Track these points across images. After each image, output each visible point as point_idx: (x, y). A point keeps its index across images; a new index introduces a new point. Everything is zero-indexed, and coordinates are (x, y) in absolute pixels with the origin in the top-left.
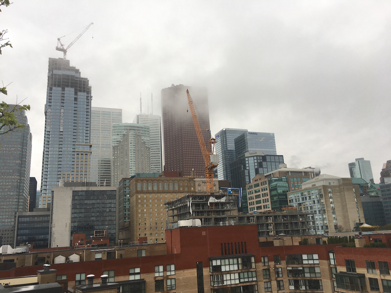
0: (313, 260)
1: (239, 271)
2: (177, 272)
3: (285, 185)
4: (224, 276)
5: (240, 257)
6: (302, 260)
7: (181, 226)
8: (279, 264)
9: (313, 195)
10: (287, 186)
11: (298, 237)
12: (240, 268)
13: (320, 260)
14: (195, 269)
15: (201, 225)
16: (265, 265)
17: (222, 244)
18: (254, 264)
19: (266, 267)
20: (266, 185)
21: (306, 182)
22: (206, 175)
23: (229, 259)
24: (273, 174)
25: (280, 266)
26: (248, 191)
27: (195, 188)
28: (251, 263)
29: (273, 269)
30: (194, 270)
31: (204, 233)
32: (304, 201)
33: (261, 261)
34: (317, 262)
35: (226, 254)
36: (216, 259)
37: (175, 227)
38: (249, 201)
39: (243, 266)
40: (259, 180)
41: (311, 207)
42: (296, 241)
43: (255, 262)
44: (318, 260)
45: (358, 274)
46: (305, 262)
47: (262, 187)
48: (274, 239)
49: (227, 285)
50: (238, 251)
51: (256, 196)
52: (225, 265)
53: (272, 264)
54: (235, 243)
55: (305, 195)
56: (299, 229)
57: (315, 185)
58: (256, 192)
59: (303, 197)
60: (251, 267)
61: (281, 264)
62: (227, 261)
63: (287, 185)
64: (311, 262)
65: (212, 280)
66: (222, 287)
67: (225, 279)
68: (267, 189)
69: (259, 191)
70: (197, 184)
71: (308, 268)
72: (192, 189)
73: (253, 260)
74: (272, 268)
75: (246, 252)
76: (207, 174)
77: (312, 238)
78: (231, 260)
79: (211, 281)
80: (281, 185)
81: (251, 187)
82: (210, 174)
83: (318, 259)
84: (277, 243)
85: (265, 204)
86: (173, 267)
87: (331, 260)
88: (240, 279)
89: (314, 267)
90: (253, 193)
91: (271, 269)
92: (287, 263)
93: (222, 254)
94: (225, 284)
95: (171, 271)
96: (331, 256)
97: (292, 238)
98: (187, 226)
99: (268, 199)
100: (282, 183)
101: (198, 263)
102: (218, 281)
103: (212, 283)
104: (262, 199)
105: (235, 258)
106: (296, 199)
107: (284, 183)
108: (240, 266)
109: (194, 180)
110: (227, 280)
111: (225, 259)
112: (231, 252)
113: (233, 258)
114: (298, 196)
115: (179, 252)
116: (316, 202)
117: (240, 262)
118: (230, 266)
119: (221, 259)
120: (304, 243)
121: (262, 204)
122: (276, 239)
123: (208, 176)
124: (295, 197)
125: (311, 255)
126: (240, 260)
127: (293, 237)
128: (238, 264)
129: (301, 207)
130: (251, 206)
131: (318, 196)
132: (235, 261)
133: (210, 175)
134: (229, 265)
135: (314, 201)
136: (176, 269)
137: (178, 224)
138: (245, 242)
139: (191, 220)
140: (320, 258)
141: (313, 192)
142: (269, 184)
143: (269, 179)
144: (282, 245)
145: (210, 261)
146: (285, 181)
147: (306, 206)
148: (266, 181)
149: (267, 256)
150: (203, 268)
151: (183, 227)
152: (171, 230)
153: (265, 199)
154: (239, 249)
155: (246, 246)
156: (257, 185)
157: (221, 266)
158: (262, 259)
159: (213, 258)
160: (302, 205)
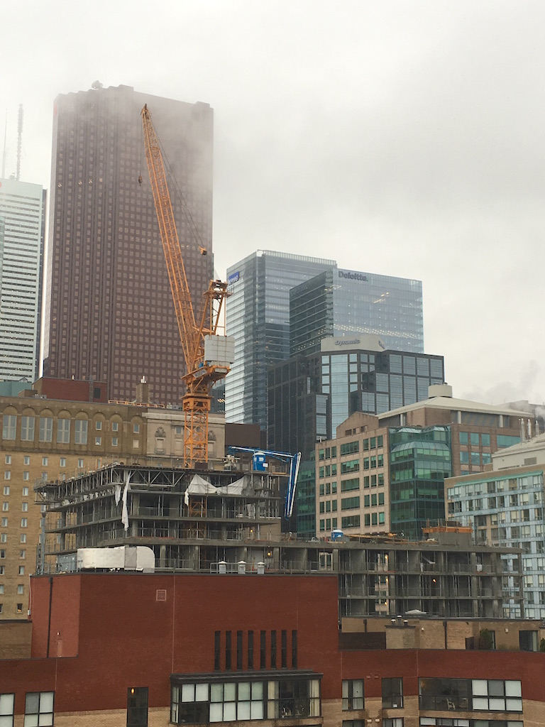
0: (505, 698)
1: (268, 724)
2: (60, 718)
3: (440, 454)
5: (272, 679)
6: (471, 697)
7: (87, 567)
8: (395, 706)
9: (526, 491)
10: (447, 459)
11: (464, 623)
13: (524, 701)
14: (121, 710)
15: (153, 567)
16: (351, 709)
17: (217, 633)
18: (317, 703)
19: (354, 716)
20: (381, 451)
21: (508, 449)
22: (184, 402)
23: (237, 682)
24: (405, 414)
25: (400, 713)
26: (320, 464)
27: (143, 442)
28: (307, 699)
29: (378, 720)
30: (119, 715)
31: (161, 595)
32: (496, 511)
33: (340, 696)
34: (515, 706)
35: (228, 666)
36: (195, 682)
37: (67, 568)
38: (320, 499)
39: (280, 709)
40: (358, 430)
41: (516, 532)
42: (459, 635)
43: (321, 698)
44: (520, 701)
46: (479, 704)
47: (366, 454)
48: (387, 627)
50: (268, 659)
51: (344, 483)
52: (223, 702)
53: (374, 705)
54: (263, 632)
55: (500, 490)
56: (470, 597)
57: (533, 460)
58: (345, 469)
59: (493, 495)
60: (306, 712)
61: (403, 708)
62: (230, 689)
63: (447, 454)
64: (497, 705)
68: (381, 464)
69: (356, 468)
70: (152, 429)
71: (487, 724)
72: (136, 444)
73: (315, 688)
74: (373, 719)
75: (294, 664)
76: (189, 400)
77: (507, 630)
78: (244, 688)
80: (427, 452)
81: (330, 453)
82: (199, 400)
83: (520, 696)
84: (396, 640)
86: (47, 702)
89: (505, 722)
90: (334, 473)
91: (370, 721)
92: (424, 706)
93: (217, 666)
95: (39, 714)
97: (445, 625)
98: (108, 570)
99: (382, 495)
100: (432, 446)
101: (133, 691)
104: (362, 493)
105: (258, 680)
106: (471, 504)
107: (438, 446)
108: (272, 708)
109: (144, 415)
111: (223, 682)
112: (245, 663)
113: (251, 681)
114: (479, 493)
115: (73, 653)
116: (532, 514)
117: (271, 695)
118: (240, 705)
119: (210, 683)
120: (481, 644)
121: (362, 512)
122: (393, 626)
123: (191, 405)
124: (470, 494)
125: (500, 684)
126: (272, 687)
127: (448, 623)
128: (265, 700)
129: (483, 528)
130: (326, 516)
131: (539, 497)
133: (200, 404)
134: (237, 701)
135: (527, 512)
136: (58, 709)
137: (79, 559)
138: (294, 632)
139: (123, 548)
140: (526, 695)
141: (525, 482)
142: (391, 447)
143: (392, 431)
144: (412, 646)
145: (175, 689)
146: (440, 442)
147: (499, 526)
148: (380, 438)
149: (362, 680)
150: (149, 709)
151: (92, 570)
152: (52, 579)
153: (374, 496)
154: (274, 653)
155: (295, 644)
156: (352, 448)
157: (209, 703)
158: (345, 689)
159: (184, 678)
160: (488, 521)
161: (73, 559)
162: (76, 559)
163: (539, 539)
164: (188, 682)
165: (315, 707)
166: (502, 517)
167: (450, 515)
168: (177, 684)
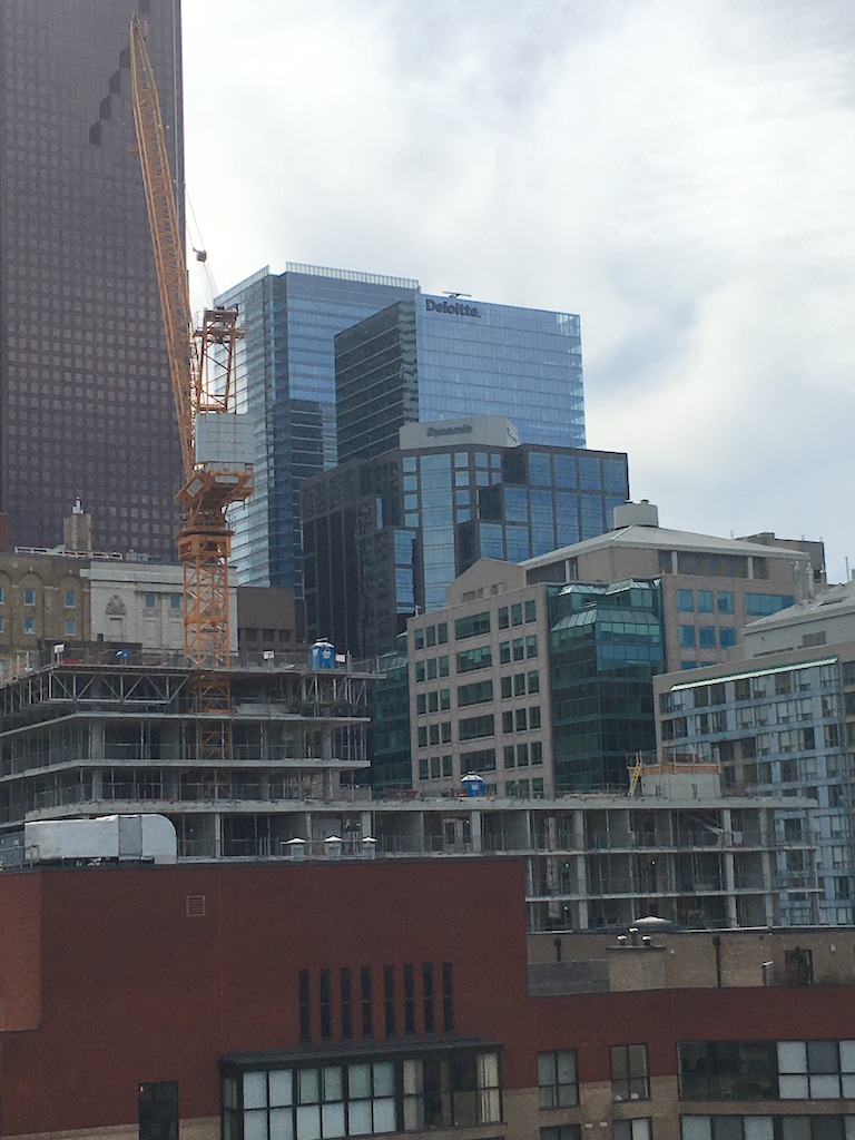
0: (841, 1075)
3: (642, 630)
5: (411, 1056)
6: (774, 1073)
7: (46, 856)
8: (635, 1096)
9: (808, 694)
10: (654, 640)
11: (756, 938)
12: (411, 1122)
14: (129, 1126)
15: (174, 853)
16: (554, 1106)
17: (304, 979)
18: (494, 1097)
19: (561, 1118)
20: (531, 629)
21: (764, 620)
22: (182, 541)
23: (344, 1065)
24: (574, 560)
25: (646, 1109)
26: (417, 657)
28: (476, 1091)
29: (604, 1124)
30: (124, 1137)
31: (195, 906)
32: (751, 733)
33: (532, 1082)
35: (326, 1032)
36: (266, 1068)
38: (417, 722)
39: (428, 1112)
40: (486, 593)
41: (789, 770)
42: (744, 960)
43: (500, 1088)
46: (791, 1089)
47: (505, 636)
48: (610, 951)
50: (400, 1018)
51: (463, 690)
52: (321, 1102)
53: (598, 1096)
54: (389, 969)
55: (759, 695)
56: (722, 893)
57: (820, 638)
58: (465, 664)
59: (745, 704)
60: (475, 1116)
61: (649, 1099)
62: (332, 1078)
63: (655, 630)
64: (825, 1087)
68: (533, 652)
69: (486, 661)
71: (805, 1123)
72: (71, 629)
73: (489, 1070)
74: (596, 1123)
75: (448, 1026)
76: (190, 538)
77: (833, 948)
78: (358, 1077)
80: (618, 629)
81: (435, 636)
82: (210, 539)
84: (630, 975)
85: (516, 739)
89: (841, 1118)
90: (445, 672)
91: (591, 1126)
92: (688, 1093)
93: (305, 1035)
97: (716, 944)
98: (87, 860)
99: (535, 710)
100: (627, 615)
101: (142, 1089)
104: (498, 707)
105: (382, 1059)
106: (704, 718)
107: (639, 617)
108: (411, 1109)
109: (83, 573)
111: (319, 1065)
112: (357, 1026)
113: (370, 1061)
115: (32, 1022)
116: (820, 737)
117: (410, 1086)
118: (353, 1108)
119: (296, 1068)
121: (498, 742)
123: (195, 549)
125: (828, 1049)
126: (411, 1077)
127: (722, 940)
128: (399, 1097)
130: (431, 753)
131: (833, 703)
132: (383, 1073)
133: (212, 546)
134: (346, 1100)
135: (809, 734)
137: (28, 843)
138: (447, 968)
141: (806, 678)
142: (552, 620)
143: (551, 591)
144: (661, 984)
145: (227, 1081)
146: (641, 609)
147: (758, 760)
148: (530, 605)
149: (575, 1051)
150: (181, 1122)
151: (57, 862)
153: (521, 712)
154: (409, 1007)
155: (448, 989)
156: (478, 626)
157: (296, 1104)
158: (545, 1073)
159: (249, 1061)
160: (738, 752)
161: (16, 842)
162: (22, 843)
163: (833, 781)
164: (254, 1069)
165: (491, 1105)
166: (764, 743)
167: (666, 744)
168: (233, 1072)
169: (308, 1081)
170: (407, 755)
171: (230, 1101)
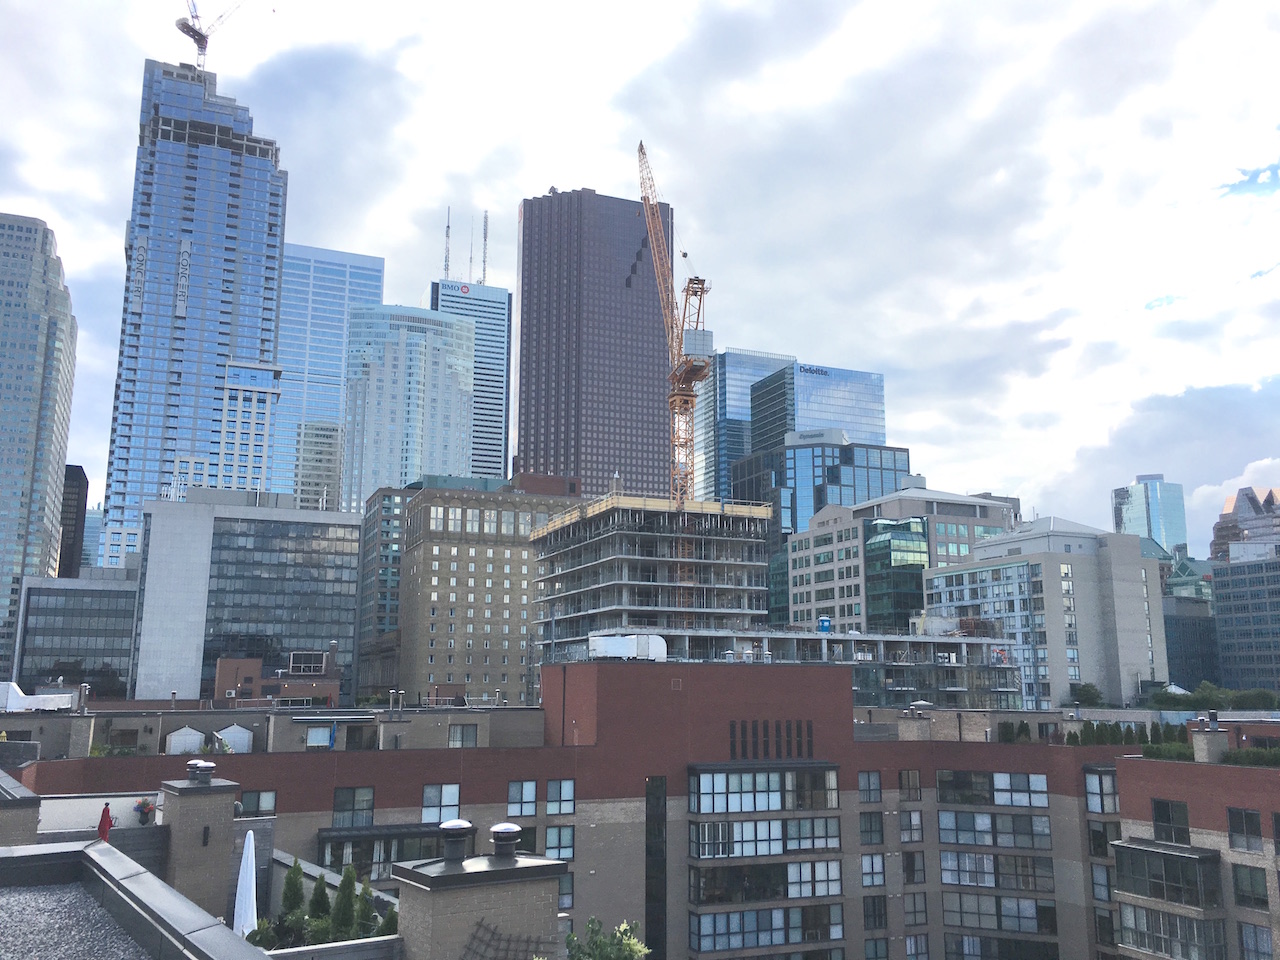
0: (1029, 792)
1: (786, 815)
2: (581, 806)
3: (917, 545)
4: (737, 827)
5: (789, 769)
6: (992, 790)
7: (600, 655)
8: (912, 798)
9: (1010, 581)
10: (924, 550)
11: (978, 714)
12: (789, 804)
13: (1051, 796)
14: (640, 799)
15: (666, 655)
16: (868, 801)
17: (733, 726)
18: (834, 794)
19: (872, 808)
20: (855, 542)
21: (989, 540)
23: (754, 772)
24: (879, 506)
25: (919, 805)
26: (792, 556)
28: (825, 791)
29: (895, 813)
30: (638, 804)
31: (676, 685)
32: (978, 602)
33: (855, 786)
34: (1040, 801)
35: (744, 755)
36: (713, 772)
37: (580, 657)
38: (793, 590)
39: (798, 800)
40: (831, 522)
42: (974, 727)
43: (838, 789)
44: (1046, 795)
45: (1195, 850)
46: (1001, 799)
47: (841, 546)
48: (900, 718)
49: (742, 857)
50: (784, 749)
51: (817, 574)
52: (741, 792)
53: (892, 796)
54: (778, 723)
55: (982, 581)
57: (1018, 551)
58: (819, 561)
59: (974, 586)
60: (824, 804)
61: (921, 800)
62: (747, 778)
63: (924, 545)
64: (1021, 799)
65: (694, 838)
66: (726, 864)
67: (737, 837)
68: (856, 555)
69: (830, 559)
71: (1010, 818)
73: (832, 779)
74: (891, 812)
75: (810, 755)
78: (761, 778)
79: (690, 841)
80: (904, 544)
81: (803, 545)
83: (1045, 789)
84: (909, 732)
85: (847, 601)
86: (567, 788)
87: (1090, 797)
88: (785, 838)
89: (1030, 817)
90: (808, 565)
91: (887, 813)
92: (942, 799)
93: (733, 756)
94: (737, 852)
95: (560, 801)
96: (1093, 782)
97: (958, 717)
98: (621, 658)
99: (857, 586)
100: (908, 536)
101: (647, 779)
102: (714, 844)
103: (693, 846)
104: (836, 584)
105: (774, 770)
106: (951, 593)
107: (915, 537)
108: (789, 799)
110: (742, 842)
111: (740, 771)
112: (761, 752)
113: (768, 771)
115: (591, 740)
116: (1017, 605)
117: (789, 786)
118: (758, 796)
119: (728, 772)
121: (836, 603)
122: (906, 717)
125: (1023, 777)
126: (789, 778)
127: (961, 714)
128: (783, 790)
130: (800, 607)
131: (1025, 587)
132: (775, 778)
134: (754, 792)
135: (1011, 603)
136: (577, 797)
137: (590, 648)
138: (809, 723)
140: (1052, 789)
141: (1010, 572)
142: (866, 538)
143: (866, 522)
144: (927, 737)
145: (692, 777)
146: (917, 533)
147: (982, 617)
148: (855, 529)
149: (879, 772)
150: (668, 798)
151: (605, 658)
152: (565, 667)
153: (849, 587)
154: (789, 743)
155: (810, 734)
156: (826, 540)
157: (727, 793)
158: (862, 781)
159: (702, 768)
160: (970, 613)
161: (585, 647)
162: (588, 648)
163: (1025, 630)
164: (706, 772)
165: (833, 797)
166: (986, 607)
167: (930, 606)
168: (694, 772)
169: (734, 779)
170: (787, 608)
171: (693, 788)
